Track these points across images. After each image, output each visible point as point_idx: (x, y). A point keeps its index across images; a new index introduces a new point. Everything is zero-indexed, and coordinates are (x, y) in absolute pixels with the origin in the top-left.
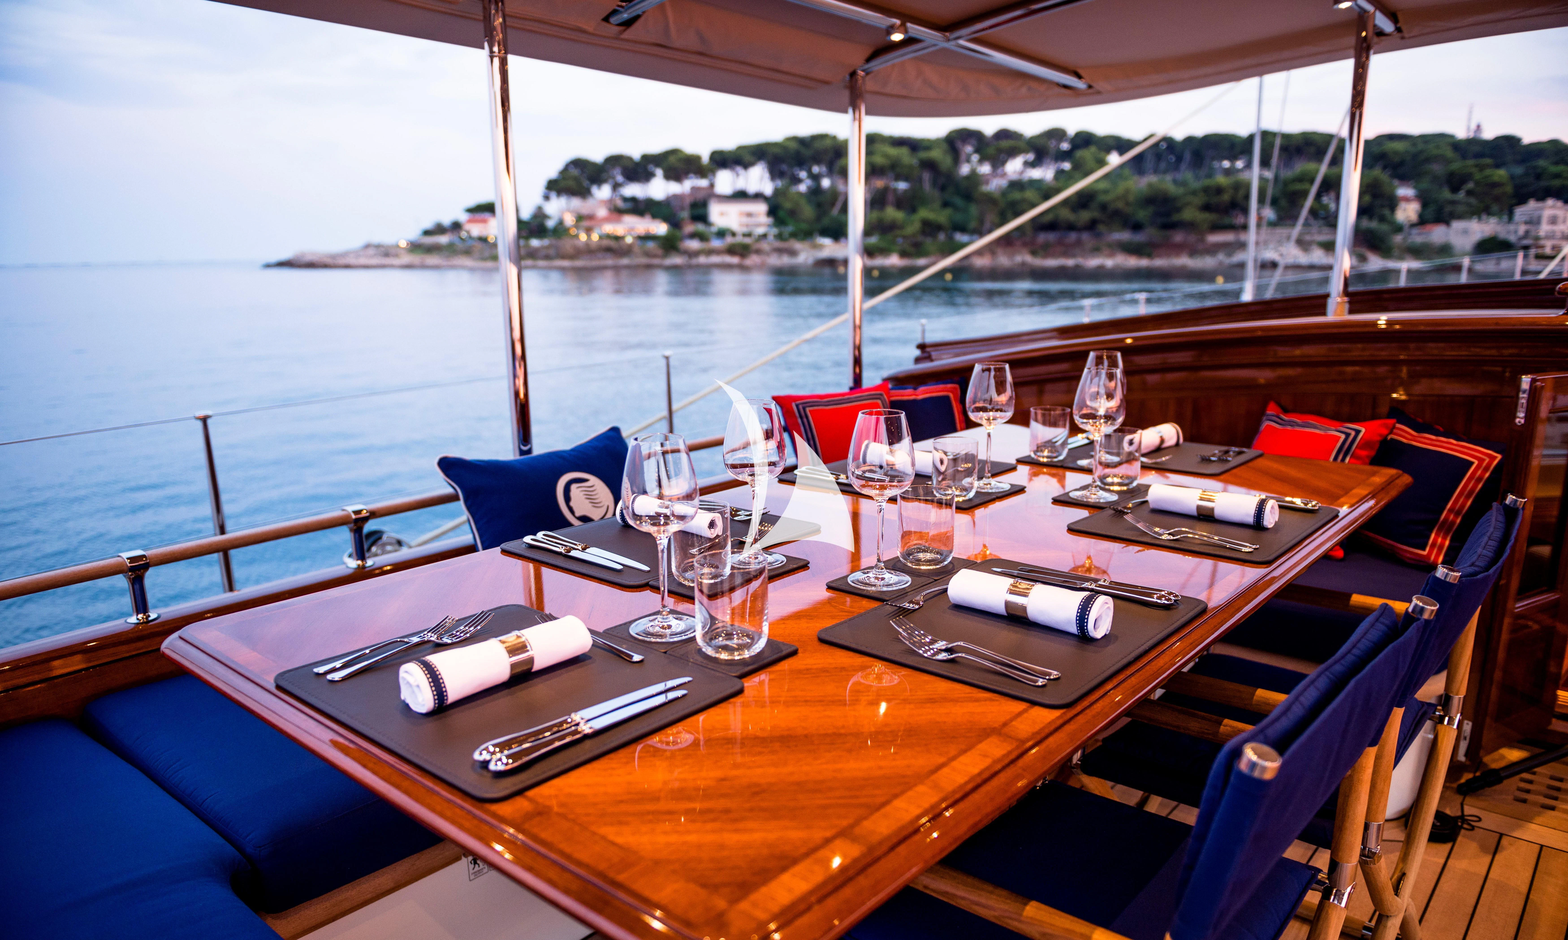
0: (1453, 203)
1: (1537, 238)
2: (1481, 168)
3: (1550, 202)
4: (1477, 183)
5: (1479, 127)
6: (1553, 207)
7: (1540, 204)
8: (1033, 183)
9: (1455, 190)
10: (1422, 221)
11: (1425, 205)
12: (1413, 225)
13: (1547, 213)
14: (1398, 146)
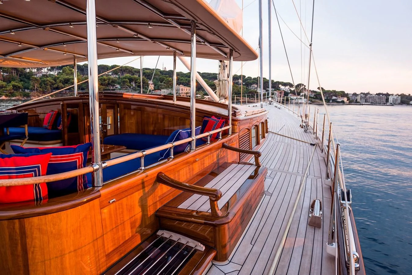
0: (161, 85)
1: (179, 94)
2: (166, 77)
3: (181, 85)
4: (166, 81)
5: (165, 68)
6: (182, 87)
7: (179, 86)
8: (50, 75)
9: (161, 82)
10: (155, 90)
11: (155, 86)
12: (153, 90)
13: (181, 88)
14: (148, 71)
